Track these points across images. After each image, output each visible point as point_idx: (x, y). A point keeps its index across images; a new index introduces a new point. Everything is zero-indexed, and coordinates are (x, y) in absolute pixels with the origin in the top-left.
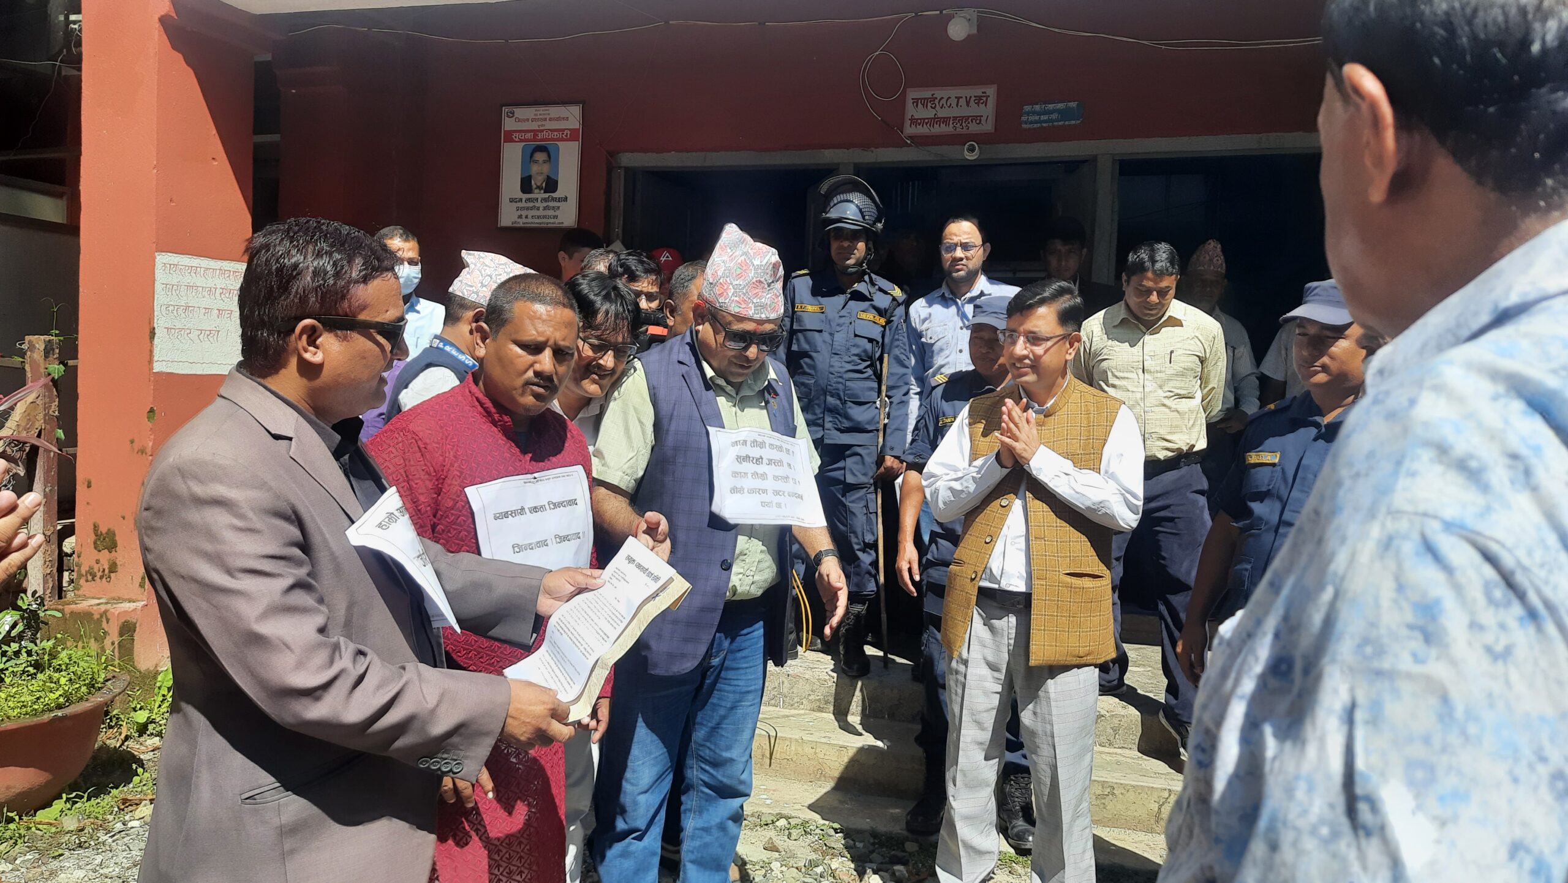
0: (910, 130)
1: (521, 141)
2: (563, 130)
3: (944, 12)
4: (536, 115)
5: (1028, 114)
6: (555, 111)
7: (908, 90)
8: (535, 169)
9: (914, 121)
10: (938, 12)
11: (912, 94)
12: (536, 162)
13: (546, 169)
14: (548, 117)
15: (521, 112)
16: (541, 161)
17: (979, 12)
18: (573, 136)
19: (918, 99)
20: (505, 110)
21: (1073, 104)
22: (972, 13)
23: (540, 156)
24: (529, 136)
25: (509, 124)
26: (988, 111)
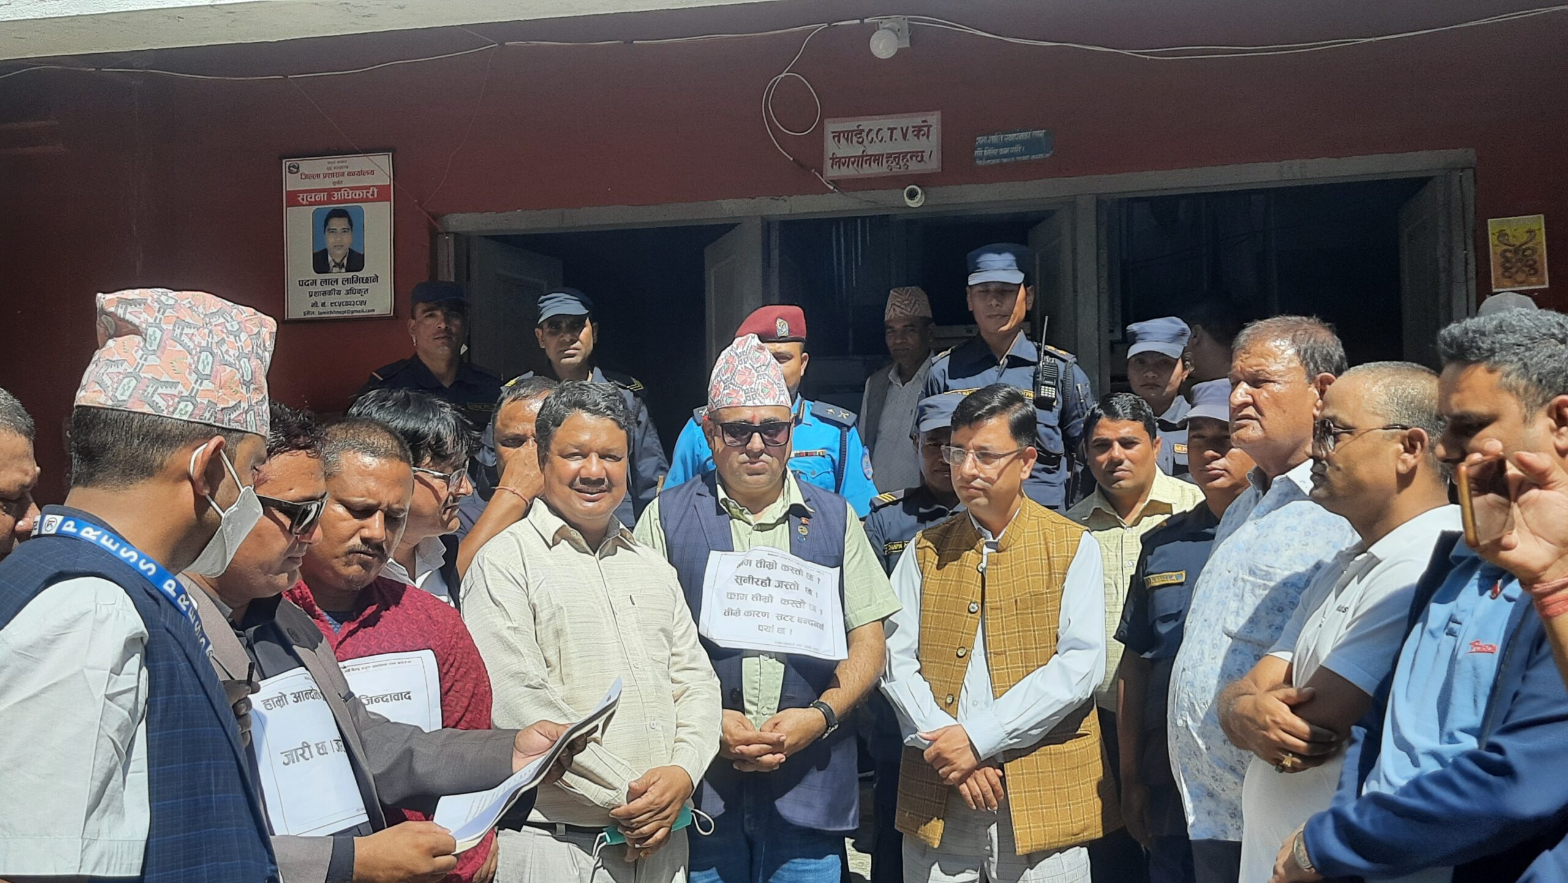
0: (832, 172)
1: (311, 204)
2: (368, 188)
3: (866, 21)
4: (328, 169)
5: (983, 146)
6: (357, 162)
7: (825, 121)
8: (331, 240)
9: (837, 161)
10: (858, 21)
11: (832, 127)
12: (333, 231)
13: (347, 240)
14: (346, 171)
15: (307, 165)
16: (339, 229)
17: (909, 19)
18: (382, 194)
19: (840, 133)
20: (286, 163)
21: (1040, 133)
22: (901, 22)
23: (338, 224)
24: (323, 196)
25: (291, 183)
26: (931, 144)
